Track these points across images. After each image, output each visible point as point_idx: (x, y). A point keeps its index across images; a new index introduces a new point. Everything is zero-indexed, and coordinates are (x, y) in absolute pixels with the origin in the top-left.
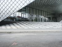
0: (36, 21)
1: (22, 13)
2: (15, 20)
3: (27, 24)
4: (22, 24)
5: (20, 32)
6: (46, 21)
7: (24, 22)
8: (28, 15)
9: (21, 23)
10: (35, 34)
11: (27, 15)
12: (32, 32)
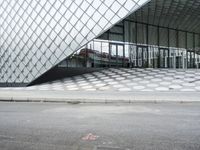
0: (159, 67)
1: (110, 43)
2: (88, 65)
3: (126, 78)
4: (110, 77)
5: (107, 103)
6: (194, 67)
7: (116, 70)
8: (131, 49)
9: (107, 75)
10: (157, 111)
11: (127, 47)
12: (146, 103)
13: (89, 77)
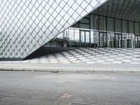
0: (115, 47)
1: (80, 30)
2: (65, 45)
3: (92, 55)
4: (81, 54)
5: (78, 72)
7: (85, 49)
8: (95, 34)
9: (78, 53)
10: (114, 78)
11: (92, 33)
12: (106, 72)
13: (66, 54)
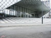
0: (22, 17)
1: (10, 10)
2: (3, 16)
3: (14, 20)
4: (10, 19)
5: (9, 26)
6: (30, 17)
8: (16, 12)
9: (9, 19)
10: (22, 28)
12: (19, 26)
